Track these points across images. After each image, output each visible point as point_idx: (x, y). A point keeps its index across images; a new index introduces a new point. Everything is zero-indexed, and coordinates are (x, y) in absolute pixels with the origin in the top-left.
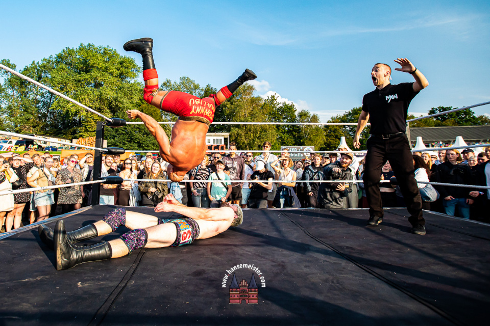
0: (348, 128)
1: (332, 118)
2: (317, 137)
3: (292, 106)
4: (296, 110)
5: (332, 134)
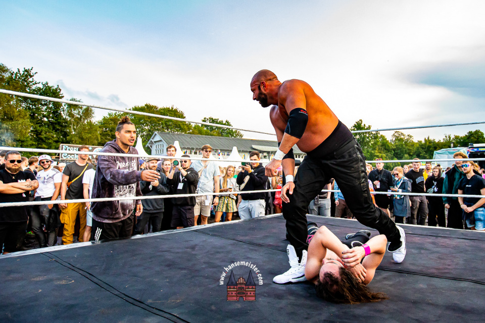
1: (109, 114)
3: (58, 90)
5: (109, 132)
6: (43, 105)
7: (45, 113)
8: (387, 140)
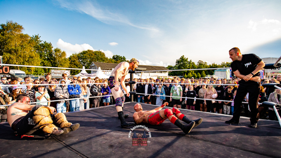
0: (81, 61)
1: (73, 54)
2: (65, 64)
3: (50, 44)
4: (53, 47)
5: (73, 62)
6: (45, 51)
7: (46, 55)
8: (195, 64)
